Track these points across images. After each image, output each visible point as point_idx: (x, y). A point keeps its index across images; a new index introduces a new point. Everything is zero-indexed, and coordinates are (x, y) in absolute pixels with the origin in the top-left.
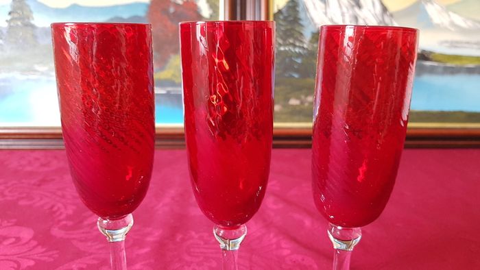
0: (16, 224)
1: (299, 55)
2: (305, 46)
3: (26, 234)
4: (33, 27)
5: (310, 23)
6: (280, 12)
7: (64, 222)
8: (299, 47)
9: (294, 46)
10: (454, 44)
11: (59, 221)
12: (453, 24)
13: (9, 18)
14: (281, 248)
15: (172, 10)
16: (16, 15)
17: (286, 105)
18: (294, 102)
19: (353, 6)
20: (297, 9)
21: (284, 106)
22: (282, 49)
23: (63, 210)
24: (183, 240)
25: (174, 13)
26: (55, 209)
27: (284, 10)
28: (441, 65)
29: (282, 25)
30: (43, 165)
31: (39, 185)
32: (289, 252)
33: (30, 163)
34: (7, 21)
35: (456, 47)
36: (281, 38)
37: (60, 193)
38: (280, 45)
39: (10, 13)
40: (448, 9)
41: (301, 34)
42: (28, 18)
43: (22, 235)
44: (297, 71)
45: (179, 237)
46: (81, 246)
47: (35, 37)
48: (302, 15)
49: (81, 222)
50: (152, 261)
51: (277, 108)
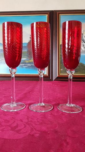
51: (62, 70)
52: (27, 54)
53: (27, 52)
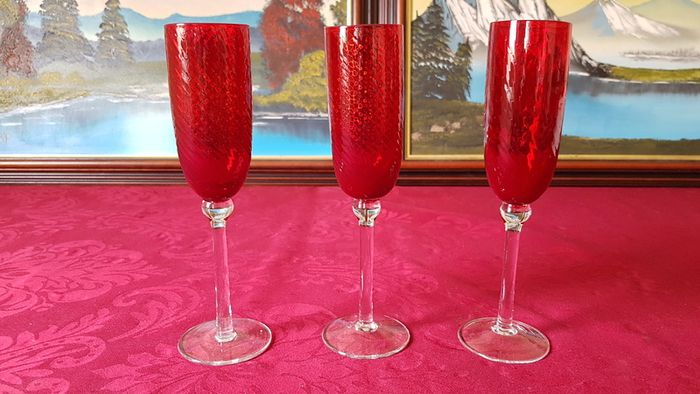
0: (124, 248)
1: (443, 72)
2: (451, 60)
3: (135, 256)
4: (128, 41)
5: (457, 32)
6: (419, 19)
7: (174, 247)
8: (444, 62)
9: (438, 61)
10: (639, 56)
11: (168, 246)
12: (639, 30)
13: (100, 31)
14: (403, 269)
15: (290, 20)
16: (108, 28)
17: (426, 132)
18: (436, 129)
19: (510, 11)
20: (441, 15)
21: (424, 134)
22: (423, 64)
23: (170, 237)
24: (300, 262)
25: (291, 23)
26: (163, 236)
27: (424, 17)
28: (623, 81)
29: (423, 36)
30: (141, 200)
31: (141, 217)
32: (410, 272)
33: (126, 197)
34: (97, 35)
35: (644, 59)
36: (421, 51)
37: (165, 224)
38: (420, 60)
39: (101, 26)
40: (633, 11)
41: (446, 46)
42: (122, 31)
43: (130, 257)
44: (440, 91)
45: (295, 260)
46: (194, 265)
47: (130, 53)
48: (447, 23)
49: (192, 246)
50: (268, 275)
51: (416, 136)
52: (263, 68)
53: (263, 55)
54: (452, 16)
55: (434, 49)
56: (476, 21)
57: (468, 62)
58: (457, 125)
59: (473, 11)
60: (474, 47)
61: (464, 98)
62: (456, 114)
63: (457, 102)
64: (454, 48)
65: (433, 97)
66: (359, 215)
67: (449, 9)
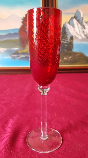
1: (66, 44)
2: (68, 41)
5: (69, 34)
9: (65, 41)
17: (63, 60)
18: (65, 58)
19: (83, 28)
20: (65, 29)
41: (67, 37)
44: (66, 49)
48: (67, 31)
53: (20, 40)
54: (68, 30)
55: (64, 38)
56: (74, 31)
57: (72, 41)
58: (70, 57)
59: (73, 28)
60: (74, 37)
61: (72, 51)
62: (70, 54)
63: (70, 52)
64: (69, 38)
65: (64, 51)
66: (41, 91)
67: (67, 28)
